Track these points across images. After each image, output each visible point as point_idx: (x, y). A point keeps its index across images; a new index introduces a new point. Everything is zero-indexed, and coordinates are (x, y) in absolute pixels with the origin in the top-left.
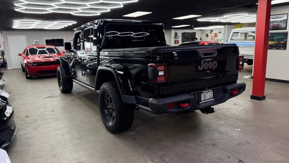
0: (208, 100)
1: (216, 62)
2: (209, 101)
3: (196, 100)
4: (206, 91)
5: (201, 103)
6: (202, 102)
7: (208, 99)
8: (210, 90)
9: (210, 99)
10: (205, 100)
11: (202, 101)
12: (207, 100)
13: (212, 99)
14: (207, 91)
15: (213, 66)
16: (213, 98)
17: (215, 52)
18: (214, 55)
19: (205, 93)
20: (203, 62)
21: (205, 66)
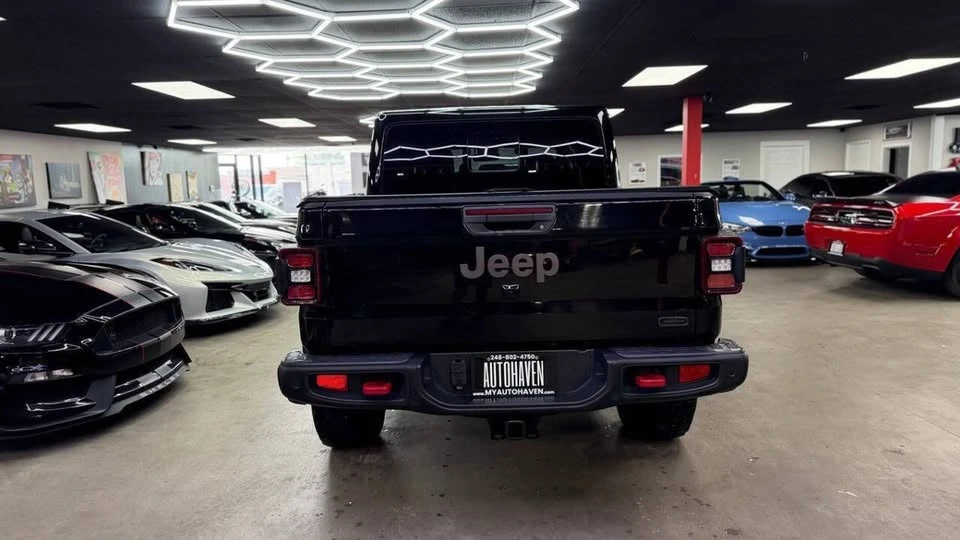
0: (518, 392)
1: (553, 257)
2: (520, 395)
3: (454, 383)
4: (507, 357)
5: (481, 397)
6: (488, 393)
7: (516, 388)
8: (530, 356)
9: (531, 387)
10: (503, 387)
11: (488, 389)
12: (511, 387)
13: (541, 391)
14: (515, 357)
15: (534, 268)
16: (546, 388)
17: (546, 219)
18: (542, 227)
19: (500, 363)
20: (480, 251)
21: (492, 265)
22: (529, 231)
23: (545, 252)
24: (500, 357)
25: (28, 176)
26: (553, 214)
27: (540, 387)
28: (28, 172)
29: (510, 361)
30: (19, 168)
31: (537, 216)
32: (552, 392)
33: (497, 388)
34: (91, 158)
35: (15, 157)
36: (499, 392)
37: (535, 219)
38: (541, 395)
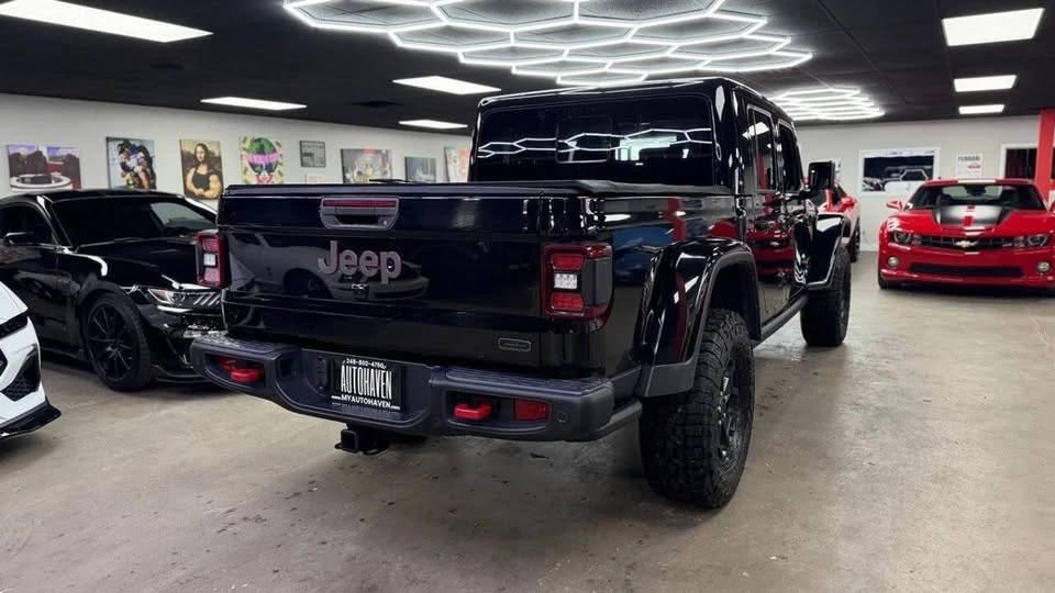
0: (369, 402)
1: (396, 257)
2: (370, 406)
3: (317, 382)
4: (360, 362)
5: (336, 401)
6: (344, 398)
7: (366, 396)
8: (379, 365)
9: (380, 399)
10: (358, 395)
11: (344, 394)
12: (363, 396)
13: (388, 405)
14: (366, 363)
15: (379, 268)
16: (393, 402)
17: (389, 213)
18: (385, 223)
19: (355, 368)
20: (334, 244)
21: (343, 262)
22: (373, 227)
23: (388, 251)
24: (354, 362)
25: (387, 168)
26: (396, 208)
27: (388, 400)
28: (388, 166)
29: (363, 367)
30: (380, 160)
31: (379, 210)
32: (398, 408)
33: (352, 394)
34: (448, 153)
35: (377, 152)
36: (353, 399)
37: (377, 214)
38: (388, 409)
